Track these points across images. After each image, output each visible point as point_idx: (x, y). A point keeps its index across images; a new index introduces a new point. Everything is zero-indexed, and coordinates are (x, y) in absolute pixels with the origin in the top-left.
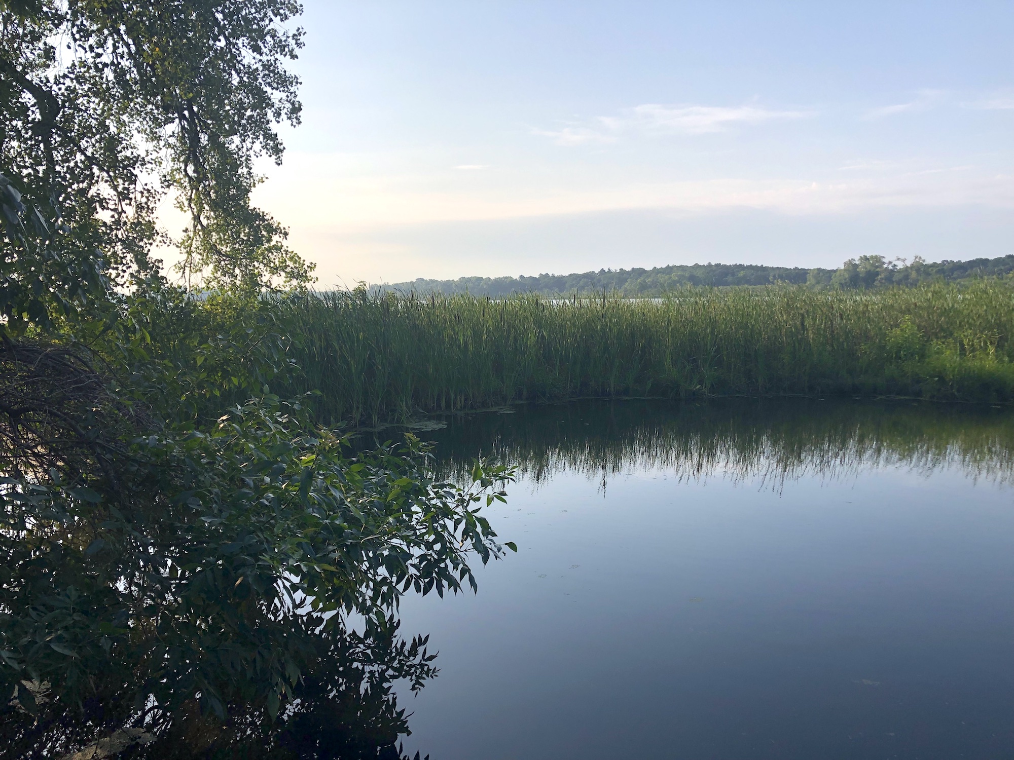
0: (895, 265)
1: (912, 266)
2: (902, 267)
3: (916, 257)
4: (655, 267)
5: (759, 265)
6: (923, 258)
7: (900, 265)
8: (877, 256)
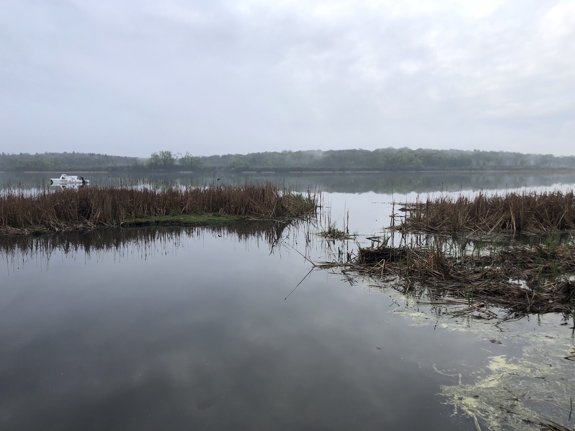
0: (177, 157)
1: (185, 158)
2: (181, 158)
3: (187, 153)
4: (37, 153)
5: (104, 154)
6: (190, 154)
7: (180, 157)
8: (168, 151)
